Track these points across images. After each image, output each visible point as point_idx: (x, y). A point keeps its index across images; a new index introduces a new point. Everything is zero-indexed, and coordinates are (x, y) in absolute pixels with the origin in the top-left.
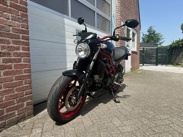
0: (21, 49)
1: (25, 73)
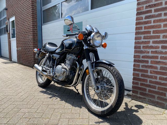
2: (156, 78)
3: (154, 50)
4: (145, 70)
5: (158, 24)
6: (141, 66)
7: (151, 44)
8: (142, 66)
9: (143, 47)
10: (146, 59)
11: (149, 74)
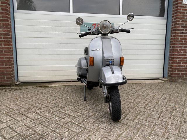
0: (3, 45)
1: (5, 59)
3: (184, 51)
4: (180, 63)
8: (178, 60)
9: (179, 49)
10: (180, 56)
11: (182, 64)
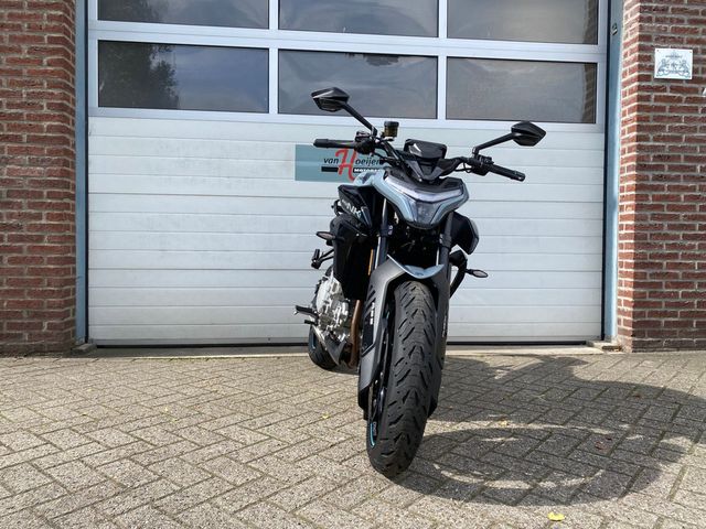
1: (49, 263)
2: (676, 294)
3: (671, 242)
4: (656, 283)
5: (676, 193)
6: (648, 276)
7: (665, 230)
8: (651, 275)
9: (651, 235)
10: (657, 261)
11: (664, 290)
